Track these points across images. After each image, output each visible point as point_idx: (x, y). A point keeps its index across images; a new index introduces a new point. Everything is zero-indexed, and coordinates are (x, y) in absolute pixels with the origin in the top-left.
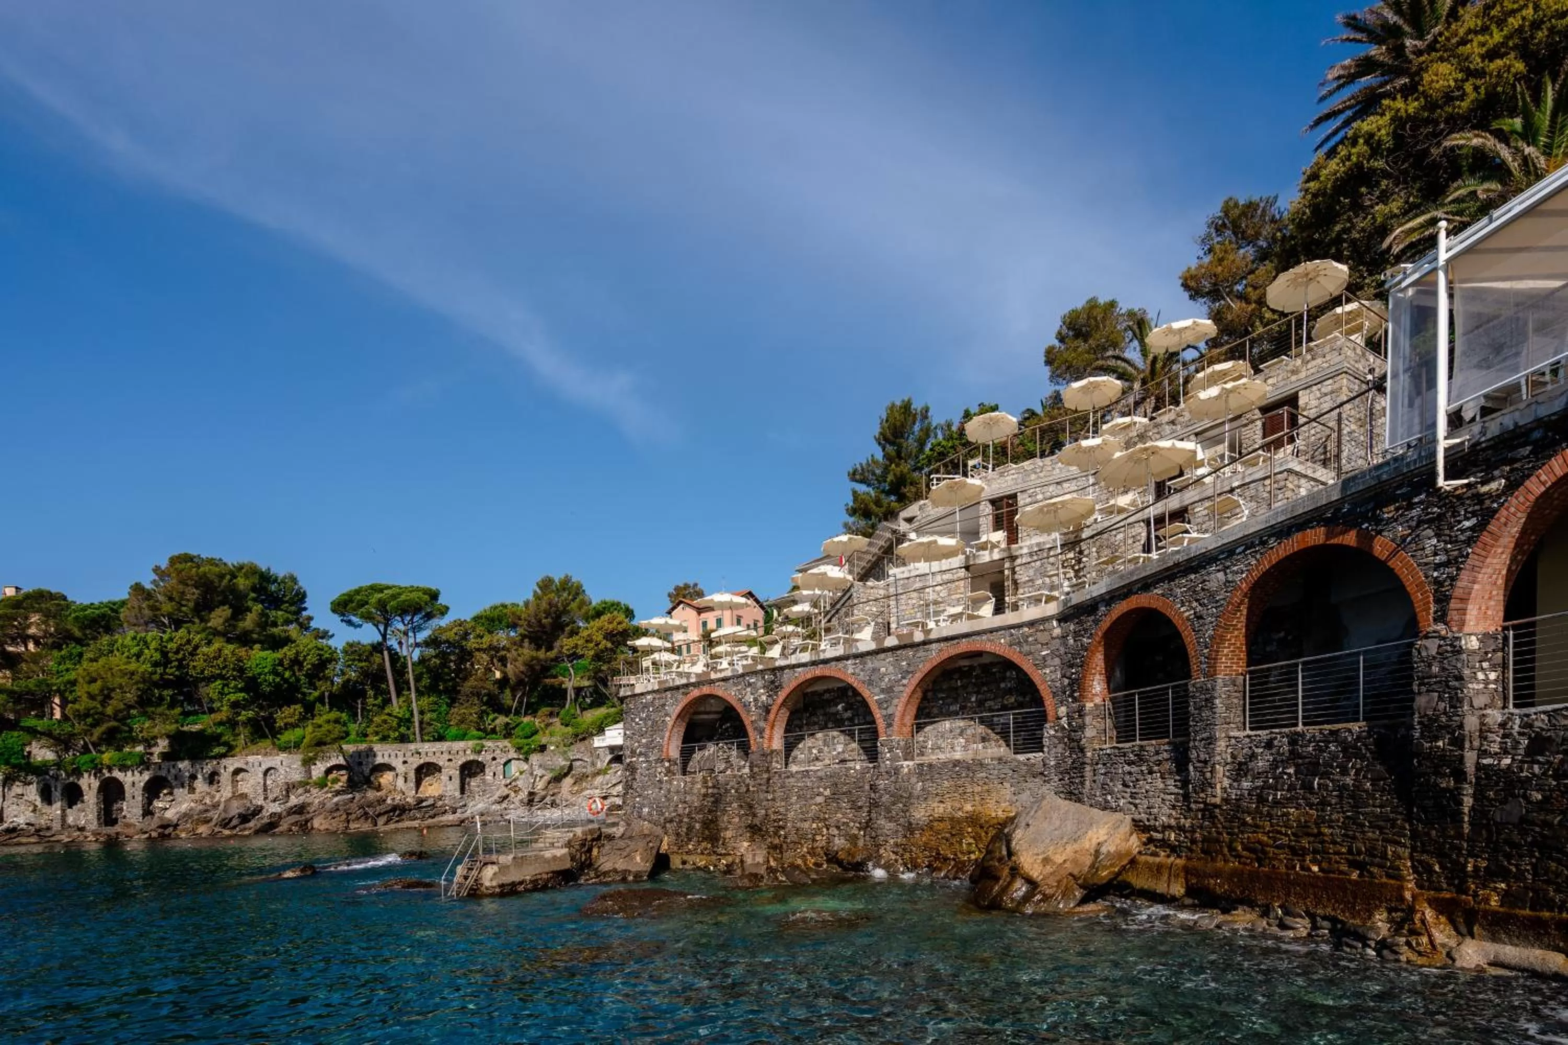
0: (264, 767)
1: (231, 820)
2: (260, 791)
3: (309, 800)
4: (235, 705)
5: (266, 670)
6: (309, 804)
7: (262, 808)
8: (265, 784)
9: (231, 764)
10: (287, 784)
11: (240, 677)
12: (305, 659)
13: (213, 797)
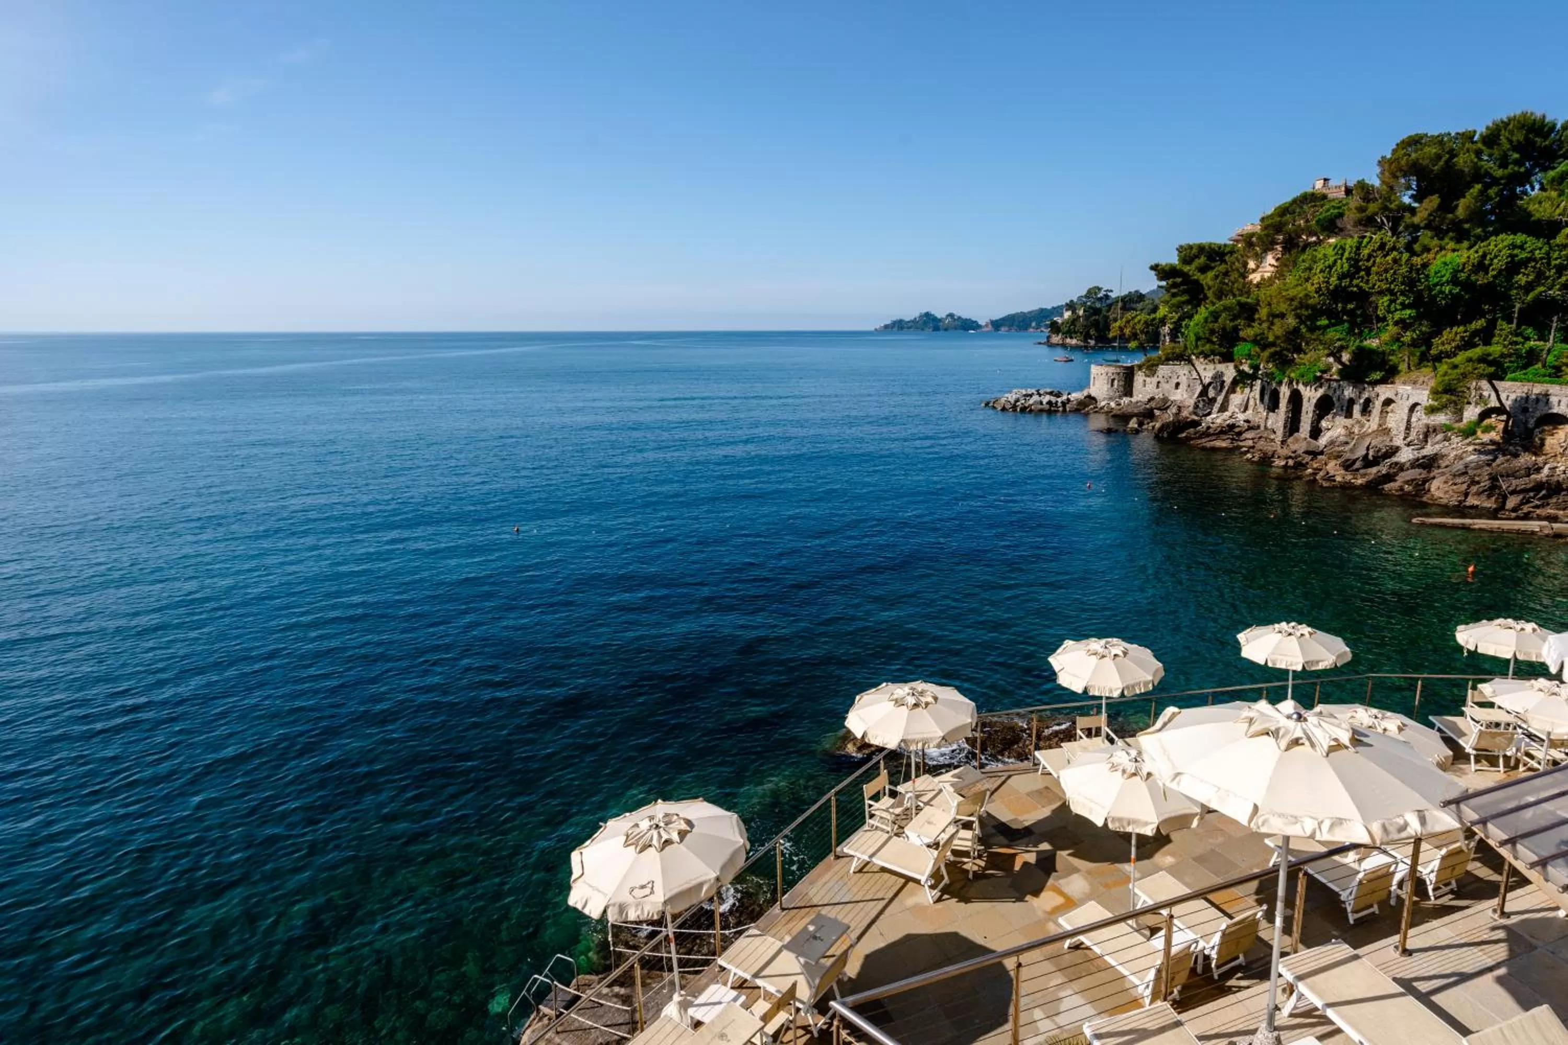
0: (1412, 401)
1: (1355, 461)
2: (1403, 428)
3: (1444, 451)
4: (1401, 323)
5: (1444, 279)
6: (1443, 456)
7: (1397, 449)
8: (1409, 421)
9: (1384, 392)
10: (1428, 426)
11: (1411, 291)
12: (1491, 265)
13: (1362, 426)
